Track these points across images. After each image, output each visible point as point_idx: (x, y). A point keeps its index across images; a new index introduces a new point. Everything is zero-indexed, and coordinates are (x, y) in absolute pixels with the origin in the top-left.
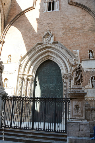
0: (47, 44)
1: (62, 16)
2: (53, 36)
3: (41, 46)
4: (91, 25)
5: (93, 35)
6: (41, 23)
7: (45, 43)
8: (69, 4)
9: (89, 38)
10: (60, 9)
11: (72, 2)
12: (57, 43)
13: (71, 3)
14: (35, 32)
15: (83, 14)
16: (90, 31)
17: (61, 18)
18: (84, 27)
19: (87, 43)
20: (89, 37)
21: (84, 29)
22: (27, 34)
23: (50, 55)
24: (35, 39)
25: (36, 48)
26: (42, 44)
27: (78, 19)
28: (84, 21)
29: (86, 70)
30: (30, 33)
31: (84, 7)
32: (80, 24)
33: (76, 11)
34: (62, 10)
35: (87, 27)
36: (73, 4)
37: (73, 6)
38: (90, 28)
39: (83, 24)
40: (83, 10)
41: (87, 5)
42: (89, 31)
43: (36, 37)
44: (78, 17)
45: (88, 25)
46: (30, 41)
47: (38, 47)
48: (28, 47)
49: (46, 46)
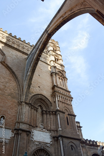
4: (12, 91)
5: (11, 101)
9: (7, 103)
11: (5, 63)
13: (3, 63)
15: (10, 78)
16: (10, 97)
18: (6, 90)
19: (3, 107)
20: (7, 101)
21: (4, 92)
27: (3, 80)
28: (8, 84)
31: (12, 73)
32: (3, 85)
33: (4, 72)
35: (8, 91)
36: (5, 65)
37: (4, 67)
38: (11, 93)
39: (6, 87)
40: (11, 75)
41: (16, 73)
42: (9, 95)
44: (4, 78)
45: (10, 90)
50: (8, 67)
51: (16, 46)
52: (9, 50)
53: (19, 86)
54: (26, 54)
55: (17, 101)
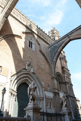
0: (29, 71)
1: (36, 56)
2: (33, 68)
3: (25, 71)
4: (48, 70)
6: (25, 53)
7: (28, 70)
8: (40, 51)
10: (35, 51)
12: (35, 74)
13: (41, 52)
14: (22, 58)
15: (45, 62)
17: (36, 58)
19: (47, 81)
20: (48, 77)
22: (16, 56)
23: (28, 80)
24: (21, 63)
25: (22, 71)
26: (26, 70)
27: (43, 63)
28: (46, 66)
29: (47, 97)
30: (18, 56)
32: (44, 67)
33: (42, 58)
34: (36, 52)
37: (41, 54)
40: (45, 60)
41: (47, 58)
42: (47, 73)
43: (22, 62)
45: (47, 70)
46: (18, 63)
47: (23, 71)
48: (16, 67)
49: (28, 72)
50: (43, 54)
51: (42, 37)
52: (40, 40)
53: (50, 67)
54: (48, 44)
55: (51, 77)
